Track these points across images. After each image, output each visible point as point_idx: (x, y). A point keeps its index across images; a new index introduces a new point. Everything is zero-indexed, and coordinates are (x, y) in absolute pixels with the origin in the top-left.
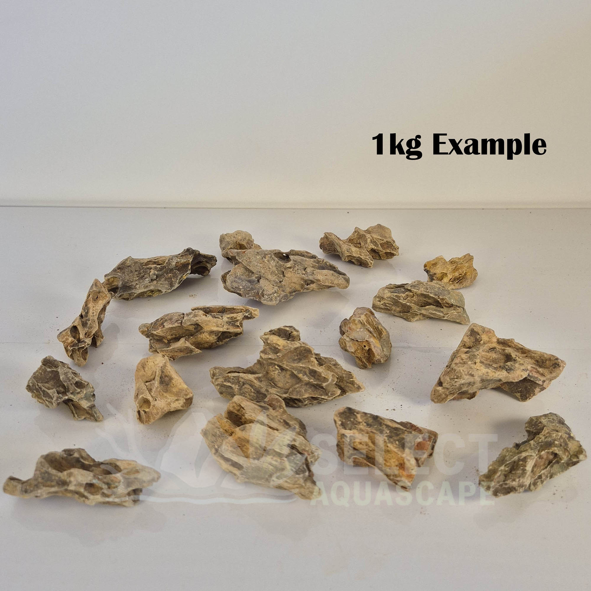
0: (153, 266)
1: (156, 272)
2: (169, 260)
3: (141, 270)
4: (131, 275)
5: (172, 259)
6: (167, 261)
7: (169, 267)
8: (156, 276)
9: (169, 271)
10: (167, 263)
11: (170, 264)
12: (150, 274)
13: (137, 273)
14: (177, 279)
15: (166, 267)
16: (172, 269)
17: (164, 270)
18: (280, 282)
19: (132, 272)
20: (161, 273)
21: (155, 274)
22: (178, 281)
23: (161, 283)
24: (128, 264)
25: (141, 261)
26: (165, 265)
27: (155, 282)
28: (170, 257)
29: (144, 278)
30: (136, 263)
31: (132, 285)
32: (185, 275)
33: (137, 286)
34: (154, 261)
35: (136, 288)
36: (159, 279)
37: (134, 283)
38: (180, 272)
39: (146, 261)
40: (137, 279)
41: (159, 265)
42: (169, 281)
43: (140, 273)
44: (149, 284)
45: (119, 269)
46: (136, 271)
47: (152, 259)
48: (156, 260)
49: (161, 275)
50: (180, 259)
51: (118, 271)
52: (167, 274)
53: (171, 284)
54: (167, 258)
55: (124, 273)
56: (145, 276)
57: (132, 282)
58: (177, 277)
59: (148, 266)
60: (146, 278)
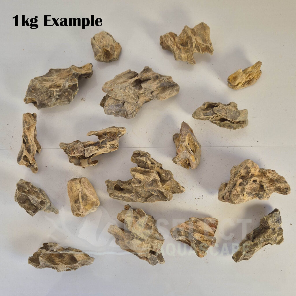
0: (55, 89)
1: (57, 93)
2: (63, 85)
3: (47, 91)
4: (42, 95)
5: (65, 84)
6: (62, 86)
7: (65, 88)
9: (65, 91)
10: (63, 87)
12: (54, 95)
13: (45, 94)
14: (72, 97)
16: (67, 89)
17: (62, 90)
18: (137, 102)
19: (42, 93)
20: (60, 93)
21: (57, 95)
22: (72, 98)
23: (62, 100)
24: (38, 88)
25: (45, 85)
26: (62, 88)
27: (59, 100)
28: (63, 82)
29: (51, 98)
30: (43, 87)
31: (45, 103)
32: (76, 92)
33: (49, 104)
34: (54, 84)
35: (48, 105)
36: (61, 98)
37: (46, 102)
38: (72, 90)
39: (49, 86)
40: (47, 98)
41: (58, 87)
42: (67, 99)
43: (47, 94)
44: (56, 102)
45: (33, 89)
46: (45, 92)
47: (52, 83)
48: (55, 84)
49: (61, 94)
50: (70, 82)
51: (33, 91)
52: (65, 93)
53: (68, 100)
54: (61, 83)
55: (37, 93)
56: (51, 96)
57: (44, 100)
58: (71, 95)
59: (51, 89)
60: (53, 98)
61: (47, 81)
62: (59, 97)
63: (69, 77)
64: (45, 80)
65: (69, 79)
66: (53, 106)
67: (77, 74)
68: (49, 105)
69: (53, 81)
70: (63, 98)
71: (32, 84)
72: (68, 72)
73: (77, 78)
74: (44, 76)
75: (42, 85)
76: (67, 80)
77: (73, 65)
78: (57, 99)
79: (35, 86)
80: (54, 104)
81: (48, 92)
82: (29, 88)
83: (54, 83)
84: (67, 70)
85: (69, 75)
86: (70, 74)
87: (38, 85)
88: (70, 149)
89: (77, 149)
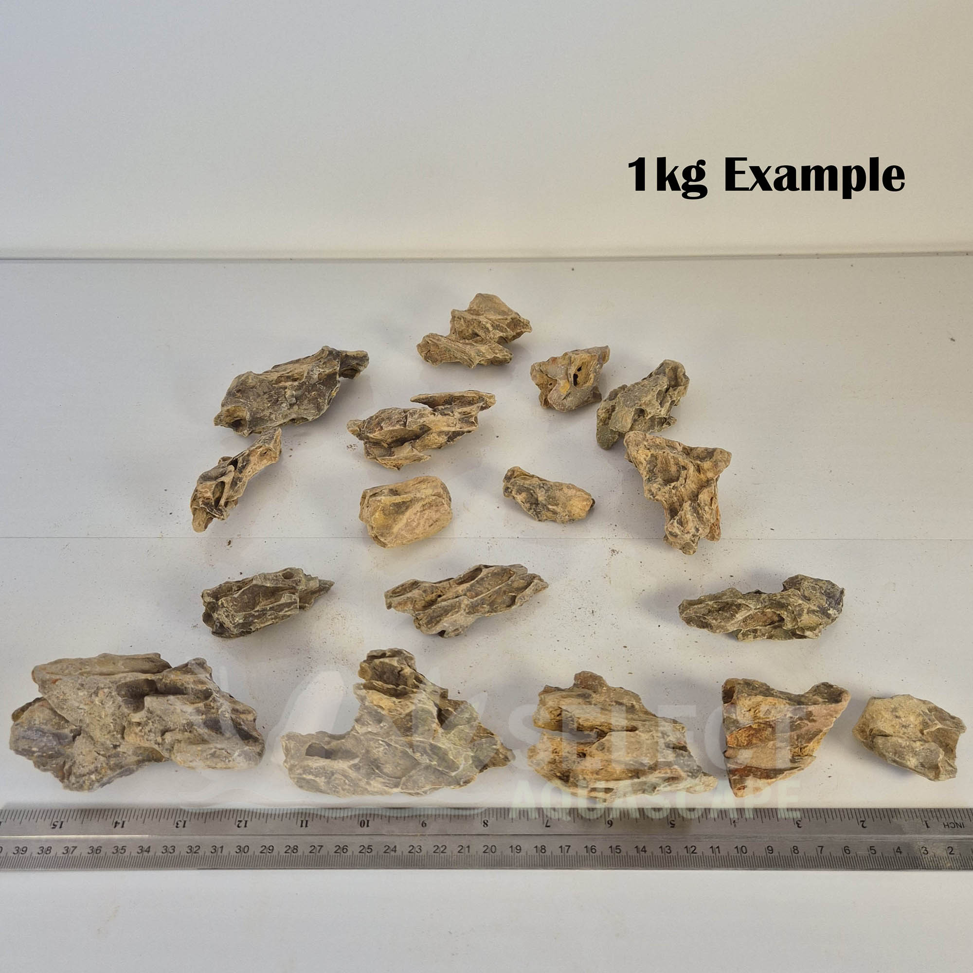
0: (288, 384)
1: (294, 392)
2: (308, 373)
3: (271, 391)
4: (259, 400)
5: (312, 371)
6: (305, 374)
7: (310, 383)
8: (294, 399)
9: (310, 388)
10: (306, 377)
11: (311, 377)
12: (287, 396)
13: (266, 396)
15: (305, 384)
16: (315, 384)
17: (304, 387)
19: (258, 395)
20: (300, 392)
21: (293, 396)
22: (326, 401)
23: (304, 407)
24: (252, 384)
25: (268, 376)
26: (304, 380)
27: (296, 408)
28: (308, 369)
29: (279, 403)
30: (262, 381)
31: (264, 416)
32: (334, 390)
33: (273, 416)
34: (287, 375)
35: (271, 420)
36: (300, 402)
37: (267, 413)
38: (326, 387)
39: (275, 378)
40: (269, 405)
41: (295, 380)
42: (314, 404)
43: (271, 396)
44: (289, 412)
45: (239, 391)
46: (265, 393)
47: (285, 373)
48: (290, 374)
49: (302, 396)
50: (323, 368)
51: (239, 394)
52: (309, 391)
53: (317, 407)
54: (304, 370)
55: (248, 398)
56: (280, 399)
57: (263, 411)
58: (324, 397)
59: (281, 385)
60: (282, 403)
61: (272, 372)
62: (297, 401)
65: (320, 362)
67: (338, 353)
68: (274, 419)
69: (285, 370)
70: (306, 402)
73: (337, 360)
75: (262, 377)
76: (316, 364)
78: (292, 405)
79: (243, 383)
80: (286, 415)
81: (273, 392)
82: (230, 391)
83: (288, 373)
84: (314, 356)
85: (319, 359)
86: (322, 357)
87: (251, 379)
88: (371, 424)
89: (389, 418)
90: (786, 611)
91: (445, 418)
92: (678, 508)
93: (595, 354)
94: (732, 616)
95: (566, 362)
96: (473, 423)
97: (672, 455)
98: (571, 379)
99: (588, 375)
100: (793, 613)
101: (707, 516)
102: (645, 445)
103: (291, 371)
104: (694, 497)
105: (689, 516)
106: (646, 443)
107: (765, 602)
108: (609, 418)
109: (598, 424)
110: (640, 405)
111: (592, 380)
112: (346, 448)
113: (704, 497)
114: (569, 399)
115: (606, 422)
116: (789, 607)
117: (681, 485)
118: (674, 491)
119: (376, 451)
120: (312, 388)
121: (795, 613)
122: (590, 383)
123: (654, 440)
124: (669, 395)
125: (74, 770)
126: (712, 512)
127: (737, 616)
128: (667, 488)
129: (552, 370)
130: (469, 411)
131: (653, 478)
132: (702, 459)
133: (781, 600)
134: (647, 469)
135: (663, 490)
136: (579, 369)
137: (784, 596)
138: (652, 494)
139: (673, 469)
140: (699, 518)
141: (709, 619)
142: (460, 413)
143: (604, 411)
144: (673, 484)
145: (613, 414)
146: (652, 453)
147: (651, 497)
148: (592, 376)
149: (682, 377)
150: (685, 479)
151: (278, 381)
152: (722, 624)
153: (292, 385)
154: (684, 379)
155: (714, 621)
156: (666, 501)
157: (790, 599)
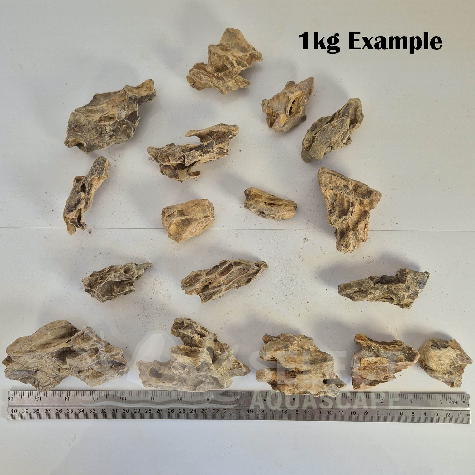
0: (107, 123)
1: (111, 128)
2: (118, 115)
3: (97, 127)
4: (90, 133)
5: (121, 113)
6: (117, 116)
7: (120, 120)
8: (112, 132)
9: (121, 123)
10: (117, 118)
11: (120, 118)
12: (107, 131)
13: (94, 130)
14: (131, 130)
15: (118, 121)
16: (123, 120)
17: (117, 123)
19: (89, 130)
20: (115, 127)
21: (111, 130)
23: (119, 137)
24: (83, 123)
25: (93, 118)
26: (116, 120)
27: (114, 137)
28: (118, 111)
29: (103, 135)
30: (90, 122)
31: (95, 144)
32: (136, 123)
33: (101, 144)
34: (105, 116)
35: (100, 146)
36: (116, 133)
37: (96, 142)
38: (131, 121)
39: (98, 119)
40: (97, 136)
41: (111, 118)
42: (125, 134)
43: (97, 130)
44: (110, 141)
45: (76, 126)
46: (93, 128)
47: (103, 114)
48: (107, 115)
49: (116, 129)
50: (127, 111)
51: (76, 129)
52: (121, 126)
53: (127, 136)
54: (115, 112)
55: (82, 132)
56: (103, 133)
57: (94, 140)
58: (131, 128)
59: (102, 123)
60: (105, 135)
61: (95, 112)
62: (114, 133)
63: (125, 103)
64: (91, 111)
65: (125, 106)
66: (107, 147)
67: (135, 98)
68: (102, 146)
69: (103, 111)
70: (120, 133)
71: (74, 119)
72: (122, 96)
73: (136, 103)
74: (88, 105)
75: (89, 119)
76: (123, 108)
77: (127, 86)
78: (111, 136)
79: (78, 121)
80: (108, 144)
81: (98, 128)
82: (70, 125)
83: (105, 114)
84: (120, 93)
85: (123, 101)
86: (125, 99)
87: (83, 120)
88: (163, 155)
89: (173, 155)
90: (396, 296)
91: (208, 155)
92: (345, 232)
93: (305, 90)
94: (366, 296)
95: (285, 100)
96: (225, 153)
97: (346, 195)
98: (288, 113)
99: (299, 107)
100: (399, 298)
101: (361, 236)
102: (330, 187)
103: (107, 113)
104: (355, 224)
105: (351, 242)
106: (331, 186)
107: (385, 290)
108: (310, 147)
109: (303, 149)
110: (330, 144)
111: (301, 112)
112: (148, 159)
113: (361, 226)
114: (285, 126)
115: (308, 149)
116: (398, 295)
117: (349, 218)
118: (344, 222)
119: (168, 171)
120: (122, 123)
121: (400, 298)
122: (300, 115)
123: (336, 182)
124: (349, 131)
125: (40, 384)
126: (364, 234)
127: (369, 296)
128: (341, 220)
129: (275, 105)
130: (222, 147)
131: (333, 211)
132: (363, 196)
133: (393, 291)
134: (330, 203)
135: (338, 221)
136: (294, 102)
137: (396, 289)
138: (331, 223)
139: (346, 204)
140: (356, 238)
141: (354, 295)
142: (217, 148)
143: (307, 142)
144: (344, 217)
145: (313, 145)
146: (334, 192)
147: (331, 225)
148: (301, 108)
149: (360, 115)
150: (352, 213)
151: (100, 120)
152: (360, 299)
153: (109, 124)
154: (360, 117)
155: (356, 297)
156: (339, 228)
157: (399, 292)
